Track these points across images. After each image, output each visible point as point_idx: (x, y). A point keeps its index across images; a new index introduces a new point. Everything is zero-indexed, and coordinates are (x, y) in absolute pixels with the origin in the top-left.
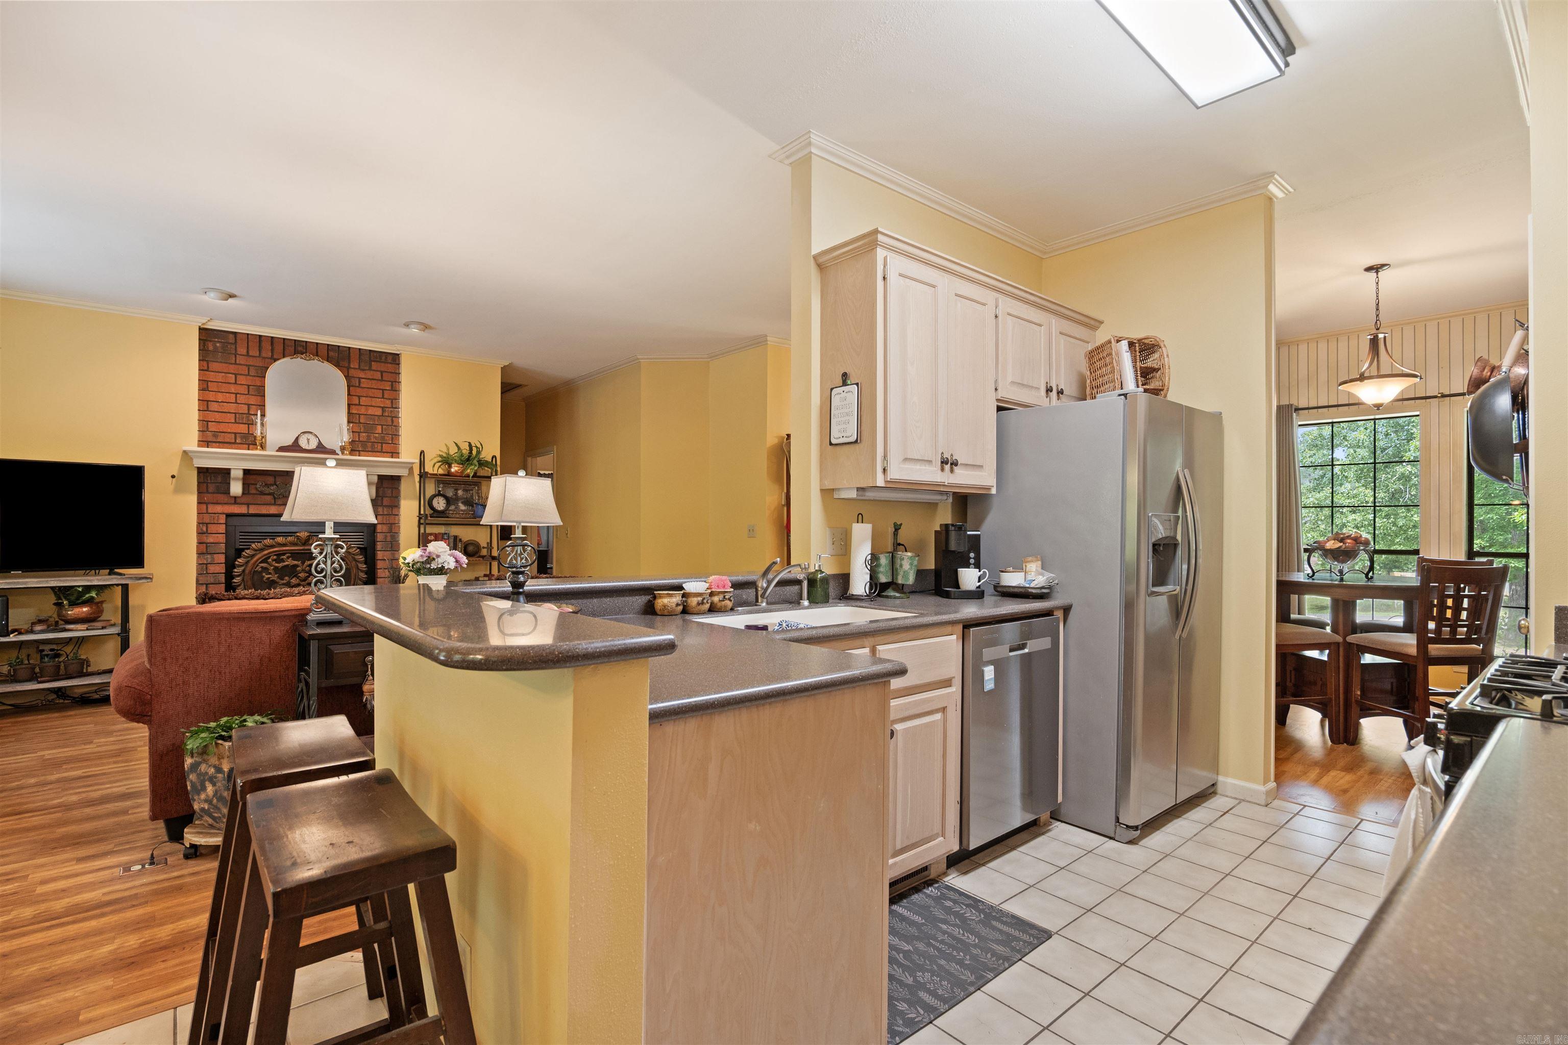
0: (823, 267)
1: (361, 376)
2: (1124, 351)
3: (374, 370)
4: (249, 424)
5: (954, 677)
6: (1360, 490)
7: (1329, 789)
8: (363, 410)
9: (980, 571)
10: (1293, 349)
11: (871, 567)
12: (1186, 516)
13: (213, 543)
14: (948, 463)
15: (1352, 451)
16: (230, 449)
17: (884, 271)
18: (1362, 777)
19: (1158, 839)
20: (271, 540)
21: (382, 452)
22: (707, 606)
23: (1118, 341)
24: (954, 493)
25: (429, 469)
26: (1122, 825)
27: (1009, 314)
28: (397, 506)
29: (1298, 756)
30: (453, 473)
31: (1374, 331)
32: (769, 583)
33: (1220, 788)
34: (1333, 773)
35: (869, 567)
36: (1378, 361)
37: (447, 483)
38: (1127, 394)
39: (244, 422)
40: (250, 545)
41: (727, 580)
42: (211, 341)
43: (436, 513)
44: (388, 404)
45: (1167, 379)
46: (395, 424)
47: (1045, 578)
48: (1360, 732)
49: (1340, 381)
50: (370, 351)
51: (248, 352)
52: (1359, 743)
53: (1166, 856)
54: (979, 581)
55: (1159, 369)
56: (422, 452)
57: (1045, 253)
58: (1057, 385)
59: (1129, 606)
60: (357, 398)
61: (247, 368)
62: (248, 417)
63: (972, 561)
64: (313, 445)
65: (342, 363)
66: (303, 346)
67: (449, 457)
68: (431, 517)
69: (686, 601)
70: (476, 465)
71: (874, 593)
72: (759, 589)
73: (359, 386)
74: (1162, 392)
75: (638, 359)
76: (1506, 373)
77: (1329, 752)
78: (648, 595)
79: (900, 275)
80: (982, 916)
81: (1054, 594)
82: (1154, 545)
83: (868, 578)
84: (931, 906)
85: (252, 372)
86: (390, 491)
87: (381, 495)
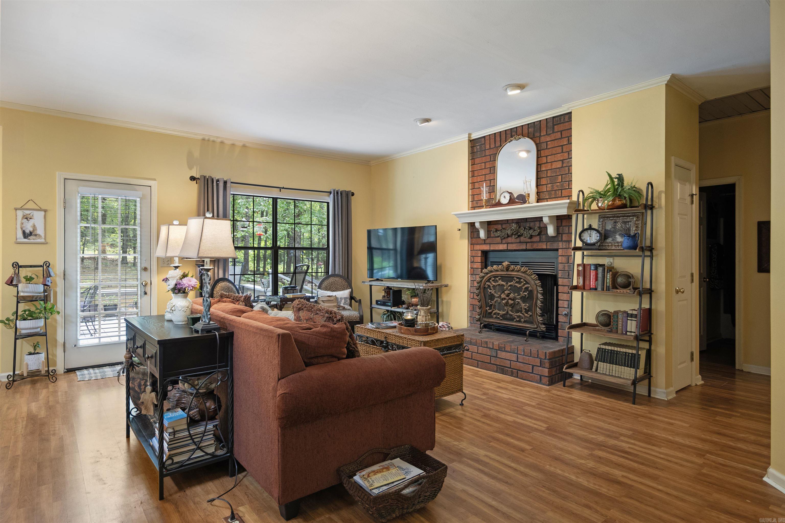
1: (546, 140)
3: (556, 132)
4: (490, 192)
8: (549, 166)
13: (476, 268)
20: (491, 267)
42: (475, 146)
50: (554, 117)
51: (490, 146)
60: (544, 158)
61: (489, 157)
64: (507, 200)
65: (533, 135)
66: (515, 131)
73: (545, 148)
85: (492, 159)
86: (565, 228)
87: (561, 232)
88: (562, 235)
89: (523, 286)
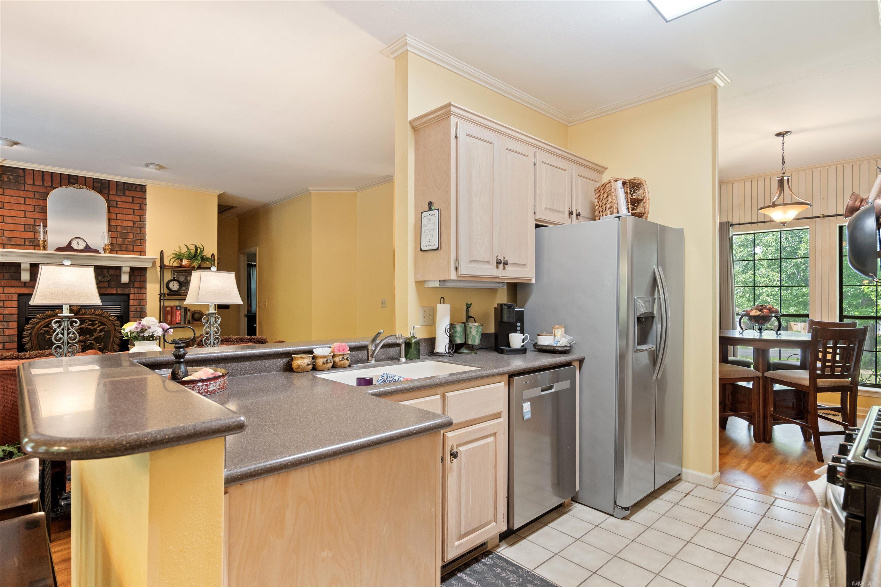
0: (416, 129)
1: (118, 200)
2: (620, 188)
3: (127, 196)
4: (35, 232)
5: (502, 411)
6: (770, 273)
7: (754, 475)
8: (119, 223)
9: (523, 335)
10: (730, 186)
11: (450, 334)
12: (660, 298)
13: (8, 314)
14: (502, 263)
15: (765, 249)
16: (20, 249)
17: (456, 132)
18: (775, 466)
19: (641, 515)
20: (51, 312)
21: (133, 251)
22: (330, 365)
23: (616, 181)
24: (507, 283)
25: (166, 263)
26: (618, 507)
27: (544, 163)
28: (145, 288)
29: (734, 451)
30: (183, 265)
31: (781, 175)
32: (376, 346)
33: (683, 477)
34: (757, 464)
35: (448, 334)
36: (784, 194)
37: (180, 272)
38: (620, 217)
39: (31, 231)
40: (36, 315)
41: (346, 346)
42: (5, 174)
43: (172, 292)
44: (138, 218)
45: (647, 206)
46: (142, 232)
47: (567, 339)
48: (773, 434)
49: (759, 207)
50: (124, 183)
51: (34, 182)
52: (773, 442)
53: (648, 528)
54: (523, 342)
55: (642, 200)
56: (162, 252)
57: (570, 123)
58: (576, 210)
59: (622, 358)
60: (115, 215)
61: (33, 193)
62: (34, 227)
63: (519, 328)
64: (82, 246)
65: (103, 191)
66: (75, 179)
67: (181, 255)
68: (168, 295)
69: (315, 362)
70: (199, 260)
71: (452, 351)
72: (370, 351)
73: (116, 207)
74: (644, 215)
75: (309, 190)
76: (871, 203)
77: (755, 448)
78: (288, 357)
79: (467, 135)
80: (521, 580)
81: (573, 350)
82: (638, 318)
83: (447, 341)
84: (486, 573)
85: (37, 196)
86: (139, 278)
87: (133, 280)
88: (134, 283)
89: (98, 327)
